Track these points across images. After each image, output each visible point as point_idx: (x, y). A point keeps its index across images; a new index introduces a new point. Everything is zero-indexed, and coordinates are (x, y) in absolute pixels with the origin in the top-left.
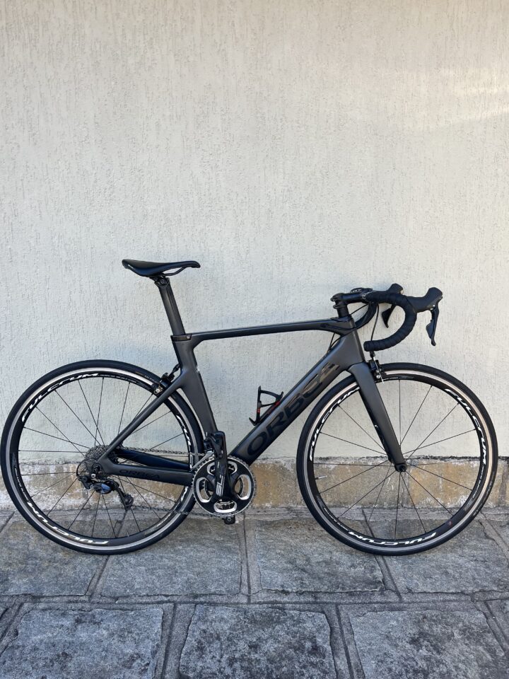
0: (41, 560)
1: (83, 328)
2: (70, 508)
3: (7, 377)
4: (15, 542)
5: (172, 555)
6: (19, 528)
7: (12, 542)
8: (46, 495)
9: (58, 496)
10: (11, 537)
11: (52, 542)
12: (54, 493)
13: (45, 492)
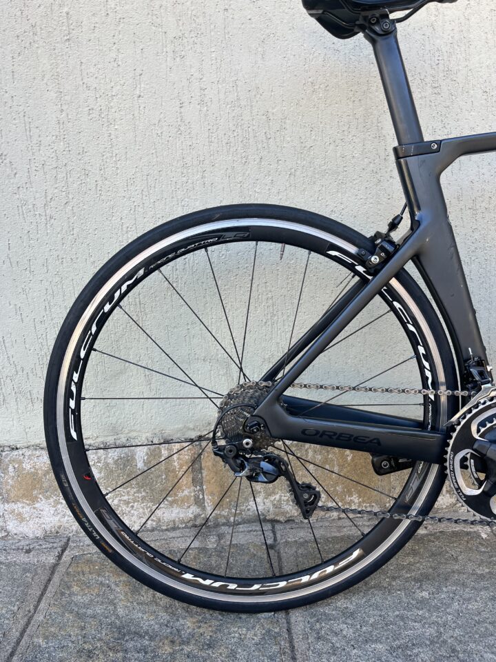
0: (151, 638)
1: (203, 177)
2: (171, 525)
3: (58, 279)
4: (86, 599)
5: (420, 613)
6: (87, 569)
7: (78, 599)
8: (127, 503)
9: (150, 504)
10: (75, 589)
11: (158, 594)
12: (143, 498)
13: (126, 498)
